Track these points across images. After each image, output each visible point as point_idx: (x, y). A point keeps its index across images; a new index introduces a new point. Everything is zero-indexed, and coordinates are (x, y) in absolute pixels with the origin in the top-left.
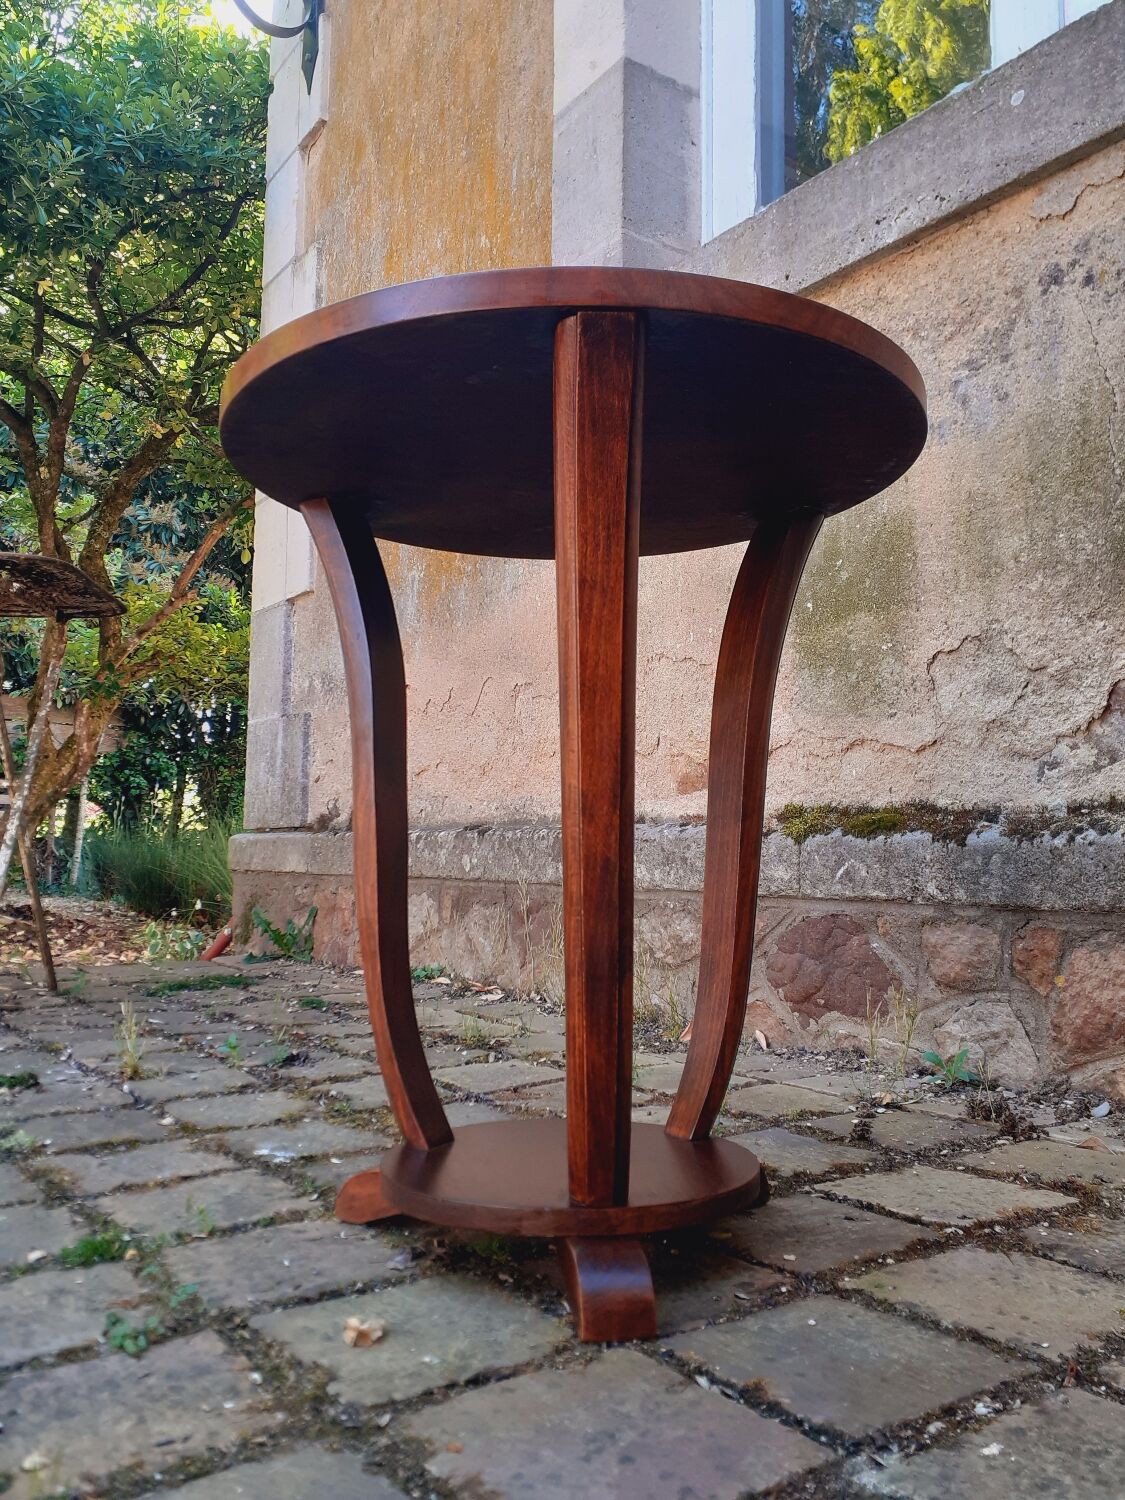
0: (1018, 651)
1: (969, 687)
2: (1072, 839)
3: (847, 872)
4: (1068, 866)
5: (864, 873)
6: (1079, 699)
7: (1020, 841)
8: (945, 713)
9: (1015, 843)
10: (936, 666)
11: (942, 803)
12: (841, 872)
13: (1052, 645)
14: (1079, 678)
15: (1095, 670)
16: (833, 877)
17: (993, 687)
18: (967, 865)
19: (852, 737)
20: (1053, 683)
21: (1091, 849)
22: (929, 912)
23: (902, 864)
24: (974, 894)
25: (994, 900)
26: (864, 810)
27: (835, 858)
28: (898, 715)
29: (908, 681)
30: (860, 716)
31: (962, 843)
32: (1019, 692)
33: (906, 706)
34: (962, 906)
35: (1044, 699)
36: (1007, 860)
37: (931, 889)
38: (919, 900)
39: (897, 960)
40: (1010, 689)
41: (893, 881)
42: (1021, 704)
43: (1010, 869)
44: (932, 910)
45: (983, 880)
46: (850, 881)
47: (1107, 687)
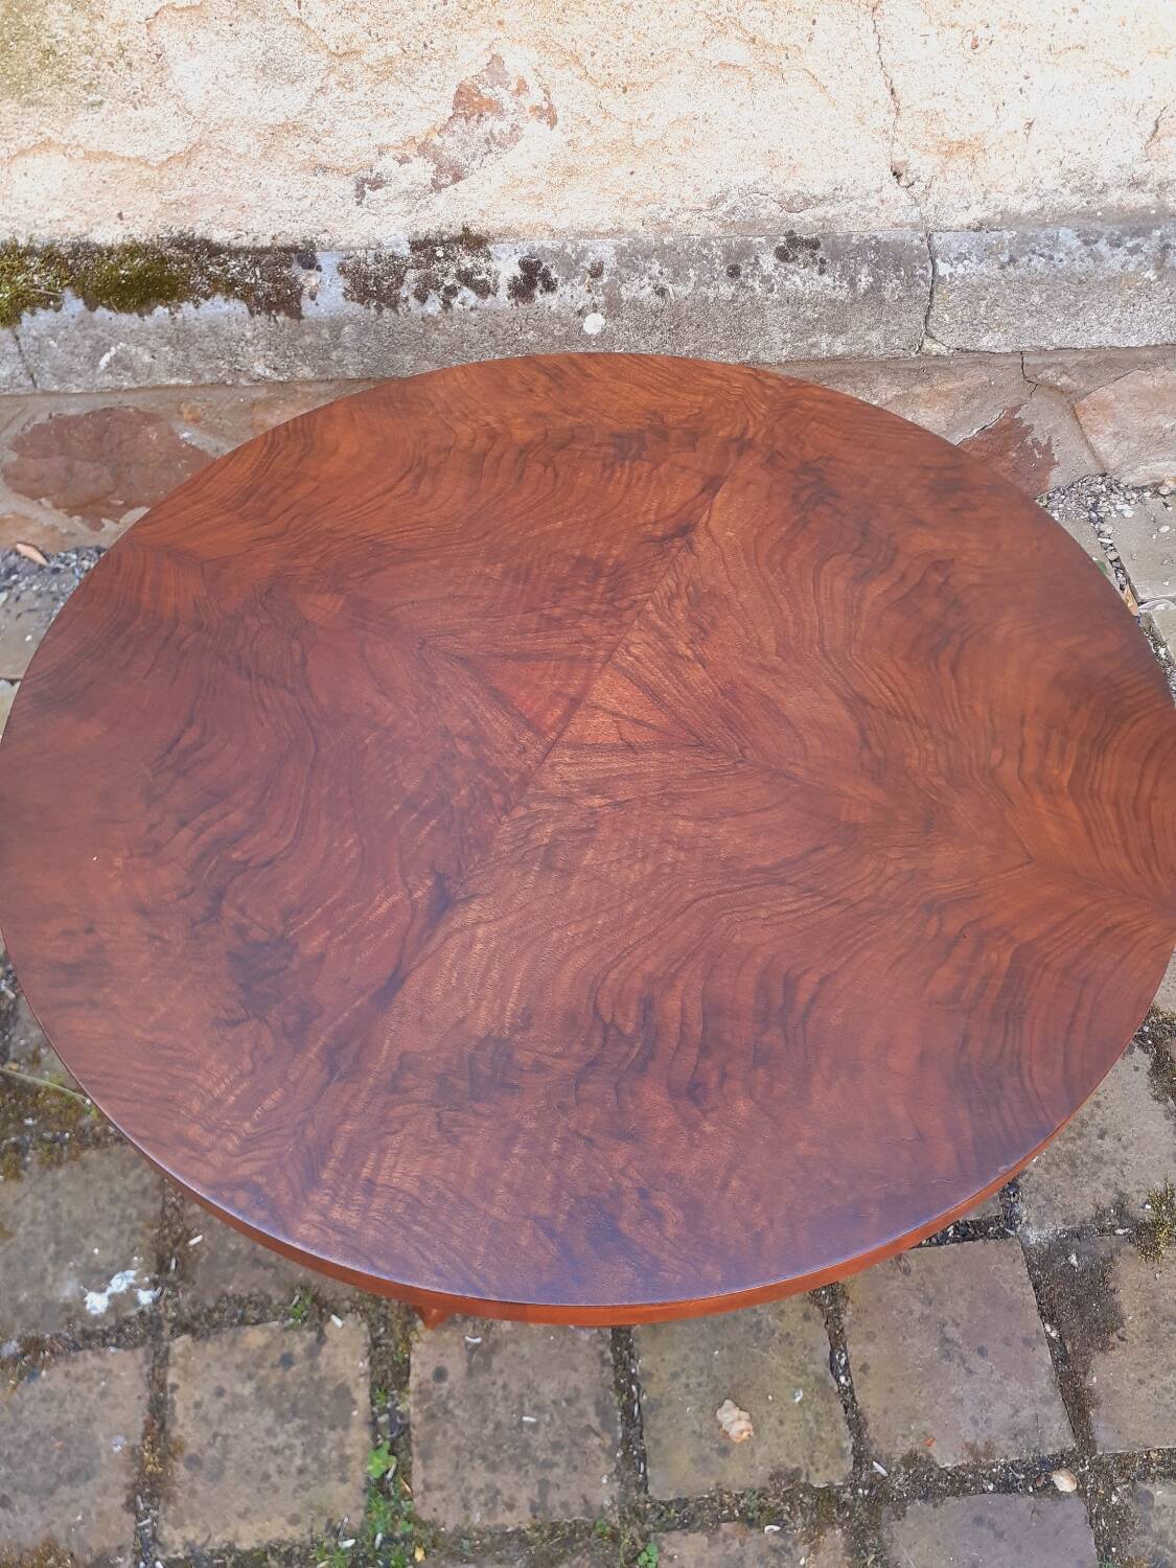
0: (311, 24)
1: (231, 69)
2: (447, 305)
3: (117, 360)
4: (443, 332)
5: (147, 358)
6: (410, 101)
7: (379, 309)
8: (194, 106)
9: (373, 311)
10: (162, 31)
11: (219, 236)
12: (106, 358)
13: (365, 19)
14: (410, 72)
15: (434, 63)
16: (95, 366)
17: (270, 69)
18: (308, 339)
19: (27, 140)
20: (370, 75)
21: (473, 315)
22: (261, 394)
23: (209, 344)
24: (323, 371)
25: (352, 374)
26: (84, 250)
27: (88, 343)
28: (106, 105)
29: (112, 50)
30: (30, 103)
31: (296, 314)
32: (317, 83)
33: (120, 91)
34: (309, 383)
35: (357, 96)
36: (364, 330)
37: (260, 369)
38: (243, 381)
39: (221, 444)
40: (301, 77)
41: (200, 365)
42: (321, 99)
43: (369, 341)
44: (265, 391)
45: (334, 355)
46: (126, 368)
47: (454, 90)
